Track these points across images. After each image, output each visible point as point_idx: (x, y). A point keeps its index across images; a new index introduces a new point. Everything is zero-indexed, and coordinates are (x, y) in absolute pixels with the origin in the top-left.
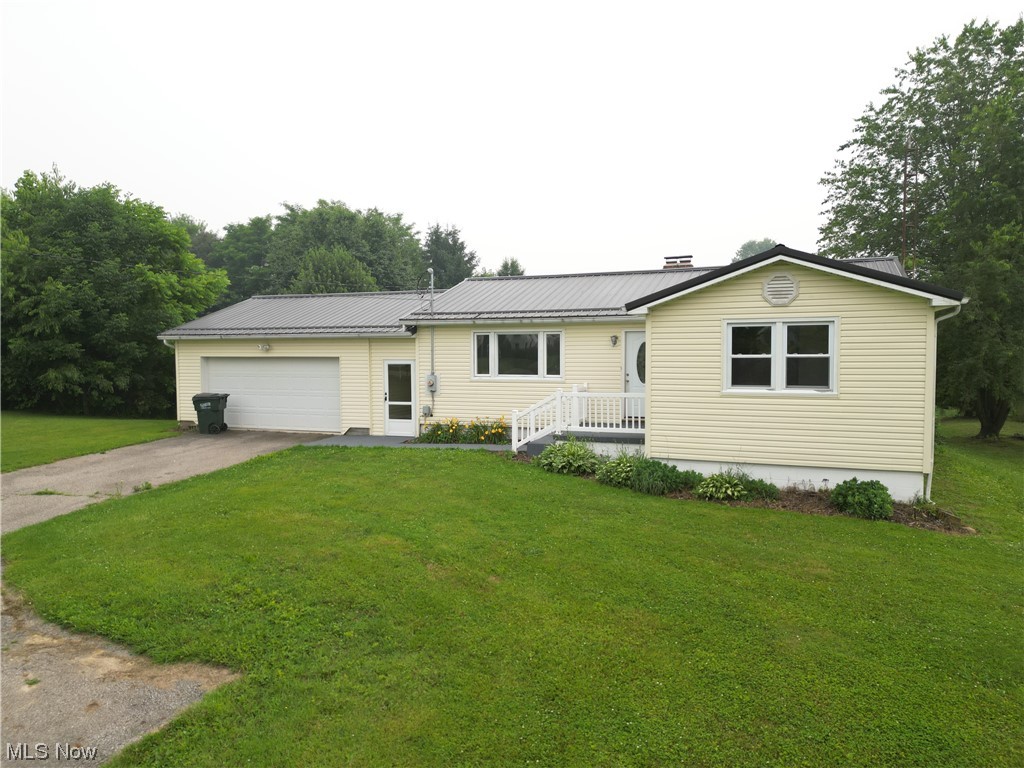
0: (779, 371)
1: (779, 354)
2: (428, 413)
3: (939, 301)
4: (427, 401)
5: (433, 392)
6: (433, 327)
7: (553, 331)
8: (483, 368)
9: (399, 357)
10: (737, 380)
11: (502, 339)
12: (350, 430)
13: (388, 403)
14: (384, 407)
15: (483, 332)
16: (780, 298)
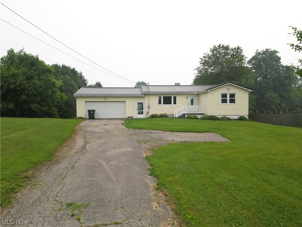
0: (228, 101)
1: (228, 98)
2: (148, 113)
3: (250, 90)
4: (148, 110)
5: (149, 108)
6: (149, 94)
7: (175, 96)
8: (160, 103)
9: (140, 101)
10: (222, 102)
11: (164, 97)
12: (128, 117)
13: (137, 111)
14: (137, 112)
15: (160, 96)
16: (228, 90)
